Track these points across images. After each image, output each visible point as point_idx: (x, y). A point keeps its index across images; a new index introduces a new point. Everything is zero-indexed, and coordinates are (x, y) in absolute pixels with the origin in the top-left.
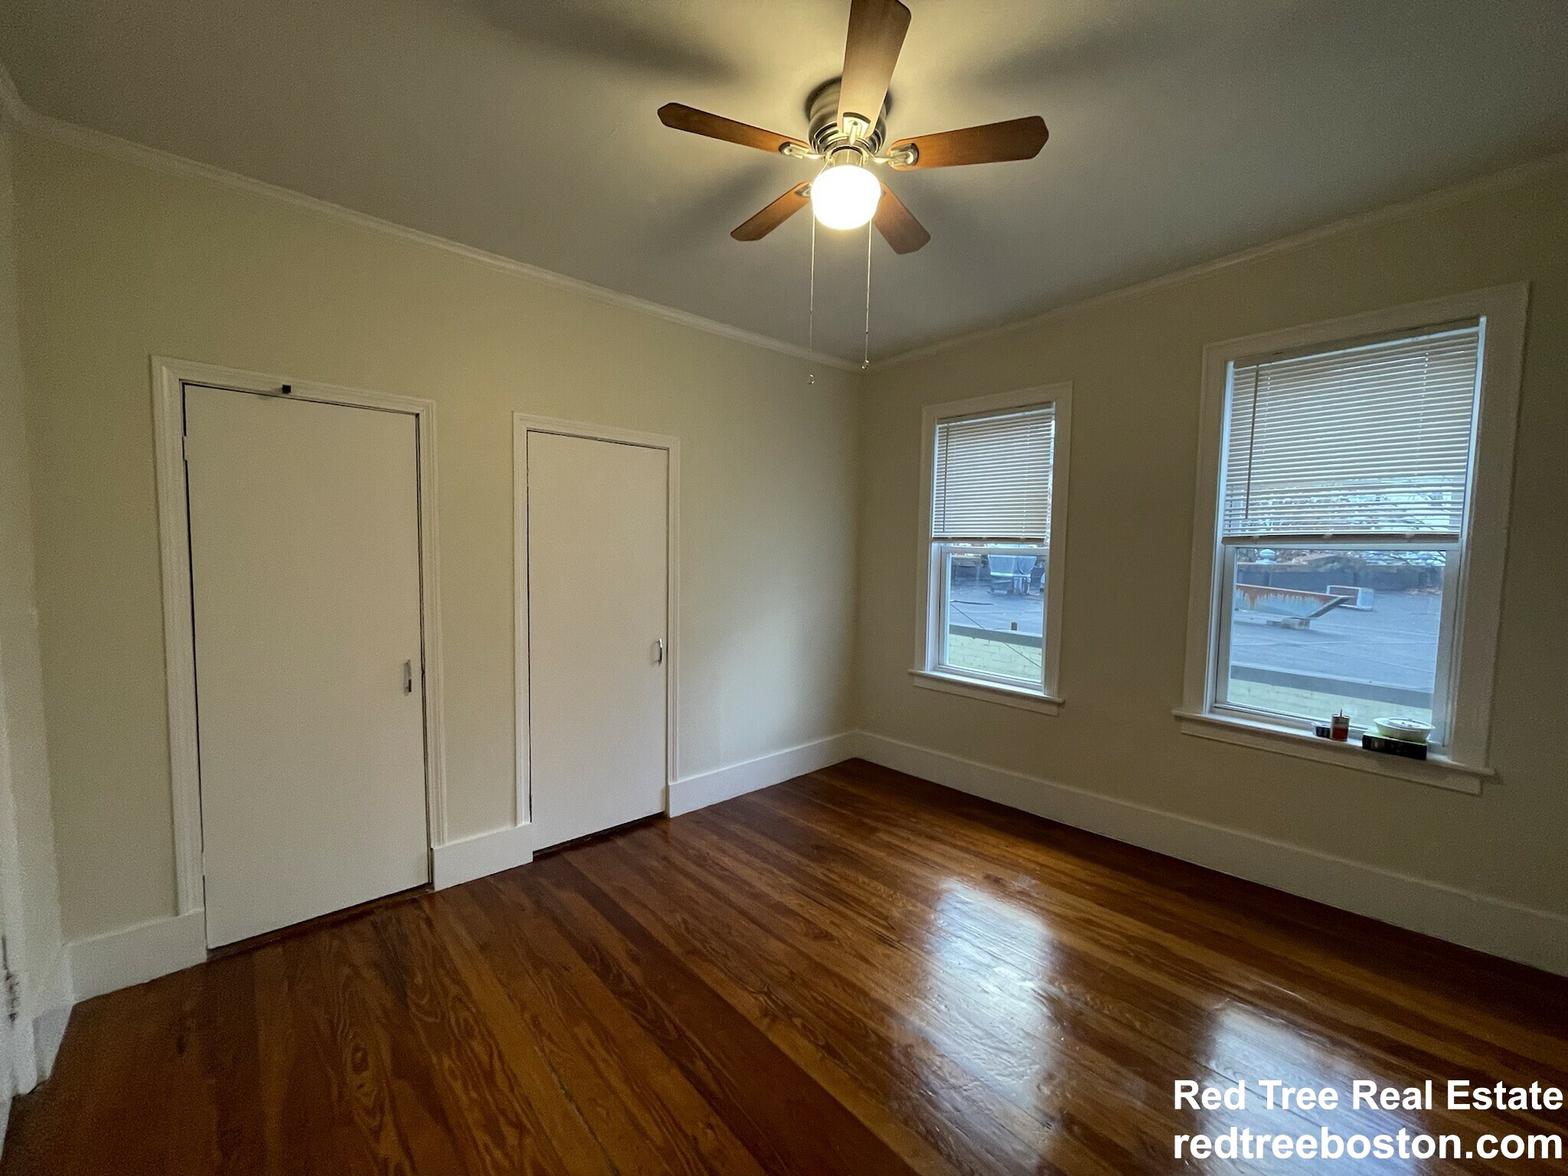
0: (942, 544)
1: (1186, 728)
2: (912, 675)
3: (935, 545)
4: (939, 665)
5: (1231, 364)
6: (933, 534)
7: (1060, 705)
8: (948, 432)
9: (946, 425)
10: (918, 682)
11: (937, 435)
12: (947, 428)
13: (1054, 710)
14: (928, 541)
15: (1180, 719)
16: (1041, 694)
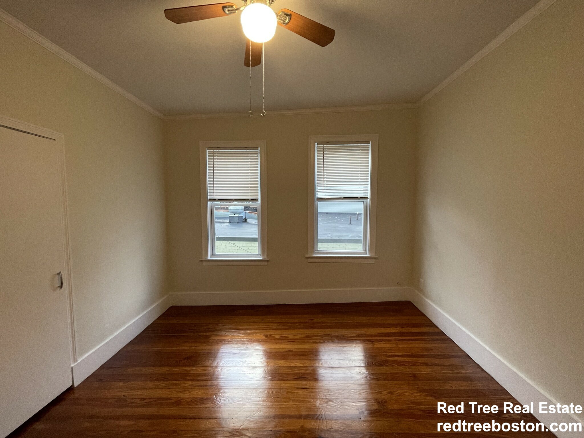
0: (211, 202)
1: (310, 260)
2: (201, 261)
3: (209, 202)
4: (213, 255)
5: (316, 144)
6: (208, 198)
7: (268, 261)
8: (213, 154)
9: (212, 151)
10: (205, 264)
11: (207, 154)
12: (213, 152)
13: (266, 264)
14: (206, 201)
15: (307, 258)
16: (260, 258)
